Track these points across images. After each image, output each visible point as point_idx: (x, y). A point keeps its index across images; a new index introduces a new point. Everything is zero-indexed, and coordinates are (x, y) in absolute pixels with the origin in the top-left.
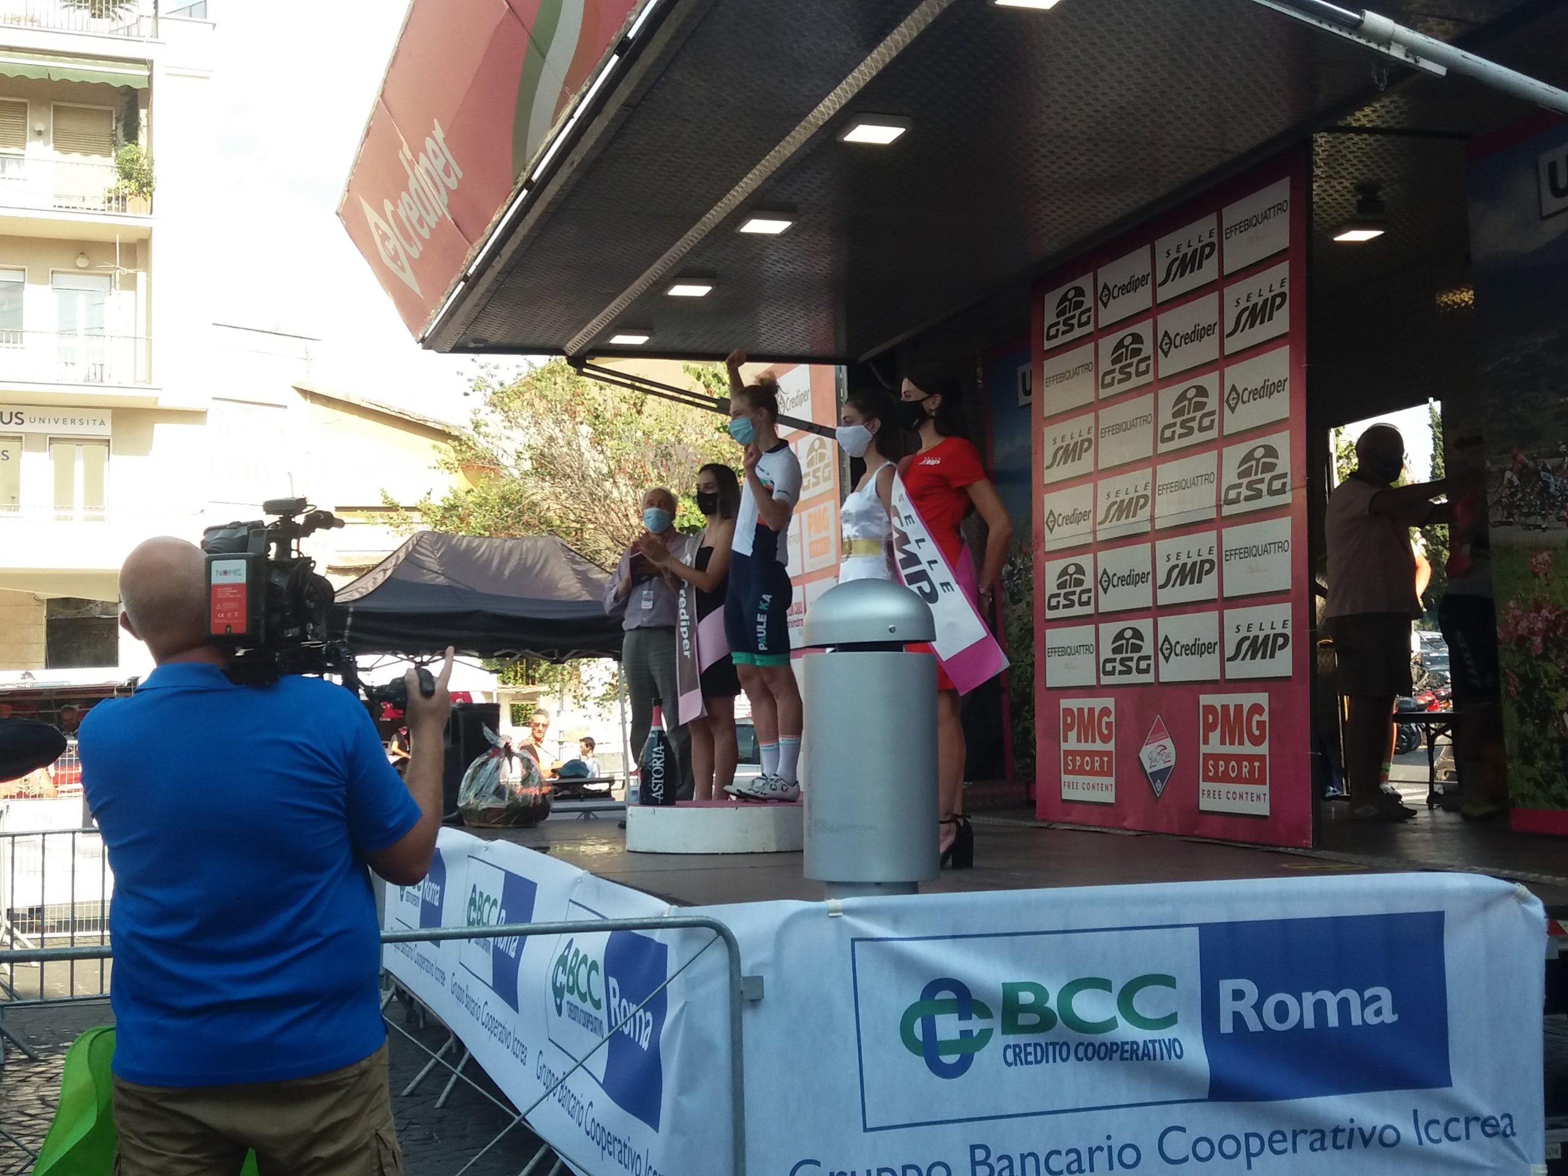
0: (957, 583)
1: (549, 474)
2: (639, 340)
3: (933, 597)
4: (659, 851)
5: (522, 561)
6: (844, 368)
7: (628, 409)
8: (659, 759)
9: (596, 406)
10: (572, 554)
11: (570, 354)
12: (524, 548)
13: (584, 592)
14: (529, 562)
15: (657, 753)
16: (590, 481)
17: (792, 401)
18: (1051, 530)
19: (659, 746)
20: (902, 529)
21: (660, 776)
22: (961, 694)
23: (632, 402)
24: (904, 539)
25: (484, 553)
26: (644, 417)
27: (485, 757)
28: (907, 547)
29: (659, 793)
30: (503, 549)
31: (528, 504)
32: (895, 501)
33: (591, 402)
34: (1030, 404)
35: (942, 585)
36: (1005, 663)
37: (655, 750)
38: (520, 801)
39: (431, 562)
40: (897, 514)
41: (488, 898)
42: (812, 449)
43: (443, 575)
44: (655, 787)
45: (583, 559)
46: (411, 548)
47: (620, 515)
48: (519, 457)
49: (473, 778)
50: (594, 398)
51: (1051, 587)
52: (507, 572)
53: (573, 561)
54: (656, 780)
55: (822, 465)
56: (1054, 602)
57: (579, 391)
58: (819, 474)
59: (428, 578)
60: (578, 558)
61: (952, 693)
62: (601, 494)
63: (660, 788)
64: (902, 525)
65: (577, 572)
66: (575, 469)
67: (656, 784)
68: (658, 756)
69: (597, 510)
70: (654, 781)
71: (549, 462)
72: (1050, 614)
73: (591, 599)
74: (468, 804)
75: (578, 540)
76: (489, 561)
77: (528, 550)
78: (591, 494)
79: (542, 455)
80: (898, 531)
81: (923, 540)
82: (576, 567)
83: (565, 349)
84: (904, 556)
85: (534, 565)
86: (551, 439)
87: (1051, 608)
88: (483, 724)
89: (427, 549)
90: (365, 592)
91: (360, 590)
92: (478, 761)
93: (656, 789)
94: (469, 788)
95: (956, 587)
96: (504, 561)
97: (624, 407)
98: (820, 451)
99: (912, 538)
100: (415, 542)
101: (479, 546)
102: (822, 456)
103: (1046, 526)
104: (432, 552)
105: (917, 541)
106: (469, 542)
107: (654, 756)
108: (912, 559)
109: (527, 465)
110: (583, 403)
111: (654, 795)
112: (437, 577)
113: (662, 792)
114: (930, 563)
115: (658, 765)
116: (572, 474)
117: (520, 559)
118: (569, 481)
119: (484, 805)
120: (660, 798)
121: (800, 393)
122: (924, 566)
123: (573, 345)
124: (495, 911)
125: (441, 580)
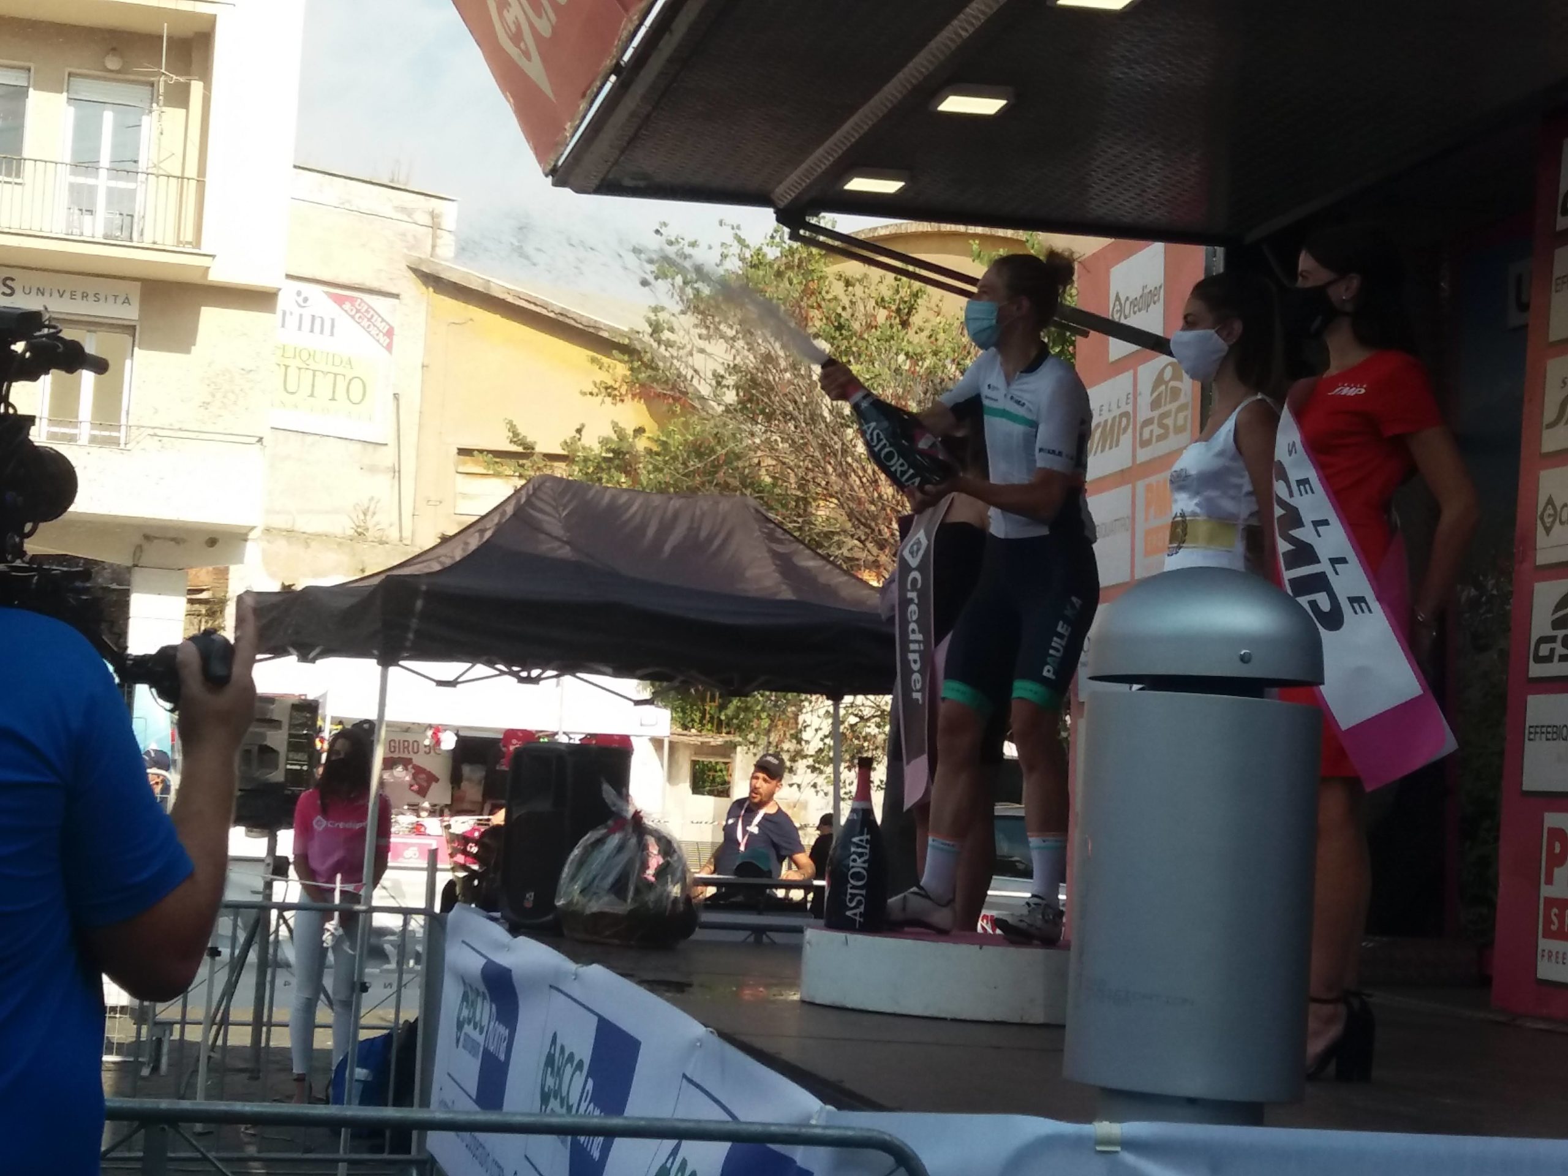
0: (1379, 599)
1: (763, 412)
2: (890, 187)
3: (1334, 620)
4: (850, 1005)
5: (693, 530)
6: (1220, 251)
7: (888, 318)
8: (861, 855)
9: (839, 310)
10: (772, 526)
11: (782, 205)
12: (698, 512)
13: (784, 587)
14: (703, 534)
15: (858, 846)
16: (823, 426)
17: (1134, 303)
18: (1548, 530)
19: (862, 834)
20: (1291, 501)
21: (860, 883)
22: (1368, 789)
23: (894, 307)
24: (1294, 518)
25: (636, 513)
26: (911, 332)
27: (600, 832)
28: (1296, 533)
29: (857, 911)
30: (665, 512)
31: (726, 454)
32: (1281, 453)
33: (833, 304)
34: (1526, 326)
35: (1352, 600)
36: (1450, 744)
37: (855, 840)
38: (651, 905)
39: (552, 522)
40: (1284, 476)
41: (571, 1056)
42: (1159, 380)
43: (567, 543)
44: (851, 901)
45: (788, 536)
46: (523, 500)
47: (864, 480)
48: (719, 383)
49: (582, 862)
50: (835, 298)
51: (1541, 622)
52: (667, 548)
53: (771, 537)
54: (855, 888)
55: (1173, 406)
56: (1544, 650)
57: (813, 286)
58: (1169, 422)
59: (546, 547)
60: (779, 533)
61: (1353, 784)
62: (838, 447)
63: (859, 903)
64: (1291, 495)
65: (775, 555)
66: (801, 407)
67: (853, 896)
68: (860, 850)
69: (830, 469)
70: (849, 891)
71: (762, 394)
72: (1536, 670)
73: (794, 598)
74: (570, 903)
75: (799, 516)
76: (642, 528)
77: (703, 514)
78: (823, 446)
79: (753, 380)
80: (1283, 504)
81: (1325, 523)
82: (776, 547)
83: (774, 197)
84: (1291, 547)
85: (710, 539)
86: (768, 359)
87: (1539, 660)
88: (603, 779)
89: (550, 504)
90: (448, 562)
91: (443, 559)
92: (590, 837)
93: (853, 904)
94: (573, 878)
95: (1375, 606)
96: (666, 528)
97: (882, 315)
98: (1173, 384)
99: (1307, 517)
100: (531, 492)
101: (628, 505)
102: (1175, 393)
103: (1539, 522)
104: (555, 508)
105: (1316, 524)
106: (614, 498)
107: (853, 849)
108: (1304, 553)
109: (730, 397)
110: (819, 306)
111: (848, 913)
112: (560, 548)
113: (862, 909)
114: (1334, 561)
115: (858, 865)
116: (796, 413)
117: (690, 529)
118: (791, 425)
119: (594, 907)
120: (858, 918)
121: (1147, 291)
122: (1324, 567)
123: (787, 189)
124: (579, 1079)
125: (565, 552)
